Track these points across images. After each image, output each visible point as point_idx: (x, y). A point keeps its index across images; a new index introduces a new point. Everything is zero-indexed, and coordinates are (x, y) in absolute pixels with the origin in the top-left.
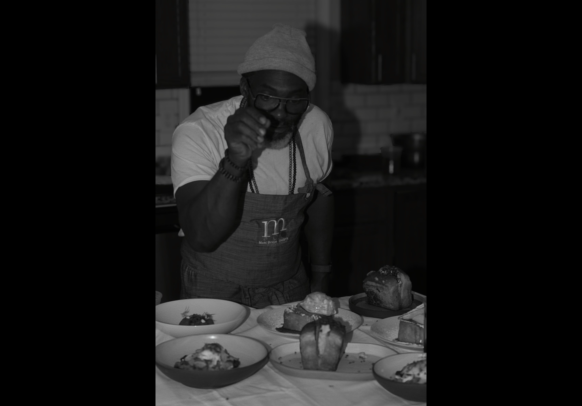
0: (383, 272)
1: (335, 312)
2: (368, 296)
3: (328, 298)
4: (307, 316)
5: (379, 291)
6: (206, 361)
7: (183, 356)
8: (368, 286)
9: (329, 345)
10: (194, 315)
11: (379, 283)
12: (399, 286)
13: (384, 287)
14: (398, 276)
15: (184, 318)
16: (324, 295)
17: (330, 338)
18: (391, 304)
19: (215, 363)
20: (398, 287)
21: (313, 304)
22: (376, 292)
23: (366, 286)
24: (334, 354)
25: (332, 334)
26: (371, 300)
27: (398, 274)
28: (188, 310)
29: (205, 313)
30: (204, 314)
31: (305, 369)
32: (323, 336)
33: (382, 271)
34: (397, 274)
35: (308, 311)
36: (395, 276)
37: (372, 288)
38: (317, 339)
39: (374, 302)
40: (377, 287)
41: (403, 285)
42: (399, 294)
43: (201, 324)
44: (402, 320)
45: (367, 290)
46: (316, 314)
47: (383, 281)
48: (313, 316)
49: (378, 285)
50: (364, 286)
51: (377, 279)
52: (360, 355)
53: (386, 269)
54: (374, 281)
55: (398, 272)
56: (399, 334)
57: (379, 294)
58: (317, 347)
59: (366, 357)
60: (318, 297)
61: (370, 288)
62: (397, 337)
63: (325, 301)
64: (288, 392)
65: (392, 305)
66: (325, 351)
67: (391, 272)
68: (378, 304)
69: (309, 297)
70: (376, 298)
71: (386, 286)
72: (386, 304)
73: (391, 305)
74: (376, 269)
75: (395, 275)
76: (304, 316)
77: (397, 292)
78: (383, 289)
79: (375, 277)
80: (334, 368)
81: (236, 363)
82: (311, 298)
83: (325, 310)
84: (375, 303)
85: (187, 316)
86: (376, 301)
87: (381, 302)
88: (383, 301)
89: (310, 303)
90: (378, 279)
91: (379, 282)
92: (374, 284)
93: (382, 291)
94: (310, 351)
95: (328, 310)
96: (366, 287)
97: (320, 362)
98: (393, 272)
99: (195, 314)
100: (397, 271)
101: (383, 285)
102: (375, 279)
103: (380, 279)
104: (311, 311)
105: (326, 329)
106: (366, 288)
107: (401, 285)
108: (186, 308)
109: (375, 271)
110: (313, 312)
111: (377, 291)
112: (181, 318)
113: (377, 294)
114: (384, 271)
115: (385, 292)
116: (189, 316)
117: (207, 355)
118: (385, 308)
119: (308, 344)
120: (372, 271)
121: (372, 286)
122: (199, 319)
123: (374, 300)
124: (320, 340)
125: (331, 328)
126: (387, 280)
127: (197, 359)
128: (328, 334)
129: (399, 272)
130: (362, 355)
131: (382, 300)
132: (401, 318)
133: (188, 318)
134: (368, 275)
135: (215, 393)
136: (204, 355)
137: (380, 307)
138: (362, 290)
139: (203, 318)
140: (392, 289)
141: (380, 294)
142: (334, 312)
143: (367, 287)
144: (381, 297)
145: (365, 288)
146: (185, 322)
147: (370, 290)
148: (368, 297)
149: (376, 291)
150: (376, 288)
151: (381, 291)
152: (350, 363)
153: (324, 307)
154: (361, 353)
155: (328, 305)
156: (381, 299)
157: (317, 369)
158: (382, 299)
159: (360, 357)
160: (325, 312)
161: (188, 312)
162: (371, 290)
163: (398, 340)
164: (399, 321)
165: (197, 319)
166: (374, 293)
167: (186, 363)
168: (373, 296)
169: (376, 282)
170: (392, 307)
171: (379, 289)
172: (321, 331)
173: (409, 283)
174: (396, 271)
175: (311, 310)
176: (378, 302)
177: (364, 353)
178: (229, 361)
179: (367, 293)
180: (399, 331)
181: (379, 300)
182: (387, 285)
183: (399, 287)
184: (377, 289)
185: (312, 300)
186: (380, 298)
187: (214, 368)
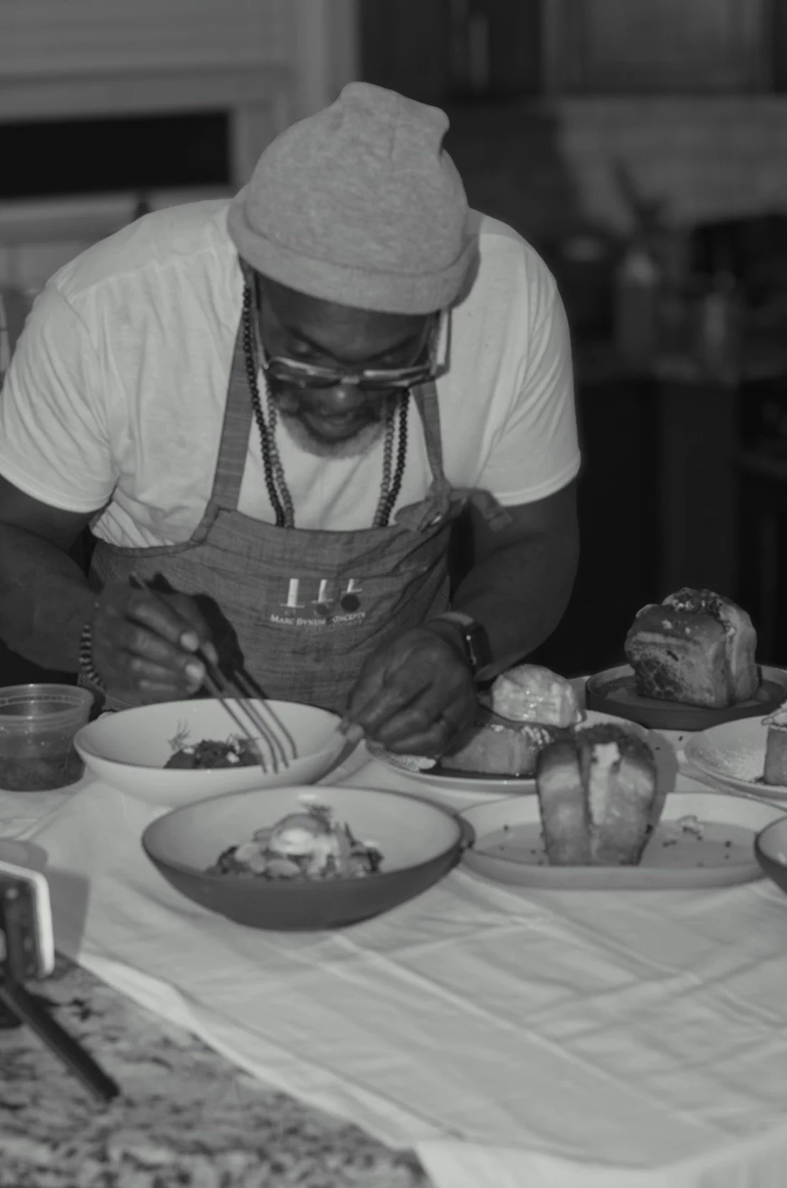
0: (681, 605)
1: (579, 717)
2: (637, 673)
3: (560, 679)
4: (511, 731)
5: (675, 658)
6: (296, 859)
7: (225, 848)
8: (641, 647)
9: (617, 795)
10: (204, 742)
11: (674, 636)
12: (728, 640)
13: (690, 646)
14: (723, 616)
15: (177, 750)
16: (549, 673)
17: (621, 779)
18: (709, 691)
19: (322, 862)
20: (724, 644)
21: (521, 697)
22: (666, 661)
23: (635, 647)
24: (634, 820)
25: (624, 767)
26: (647, 686)
27: (722, 607)
28: (184, 730)
29: (231, 735)
30: (231, 740)
31: (555, 862)
32: (600, 772)
33: (677, 604)
34: (717, 609)
35: (508, 716)
36: (713, 613)
37: (652, 651)
38: (585, 784)
39: (657, 689)
40: (668, 646)
41: (736, 639)
42: (727, 664)
43: (227, 765)
44: (773, 727)
45: (637, 658)
46: (533, 725)
47: (688, 630)
48: (527, 729)
49: (672, 641)
50: (629, 646)
51: (668, 625)
52: (683, 824)
53: (689, 598)
54: (658, 629)
55: (721, 605)
56: (766, 766)
57: (675, 667)
58: (587, 805)
59: (701, 828)
60: (533, 677)
61: (647, 651)
62: (759, 772)
63: (556, 688)
64: (533, 925)
65: (711, 695)
66: (608, 814)
67: (701, 606)
68: (669, 693)
69: (507, 678)
70: (663, 677)
71: (696, 643)
72: (693, 692)
73: (707, 695)
74: (658, 599)
75: (715, 611)
76: (502, 732)
77: (722, 658)
78: (686, 650)
79: (664, 620)
80: (634, 857)
81: (373, 858)
82: (514, 681)
83: (555, 711)
84: (659, 693)
85: (186, 747)
86: (662, 687)
87: (678, 687)
88: (685, 684)
89: (512, 696)
90: (673, 624)
91: (677, 633)
92: (659, 638)
93: (683, 658)
94: (567, 816)
95: (562, 711)
96: (635, 649)
97: (595, 844)
98: (707, 604)
99: (207, 739)
100: (719, 601)
101: (688, 639)
102: (662, 626)
103: (677, 624)
104: (516, 716)
105: (607, 753)
106: (635, 652)
107: (731, 638)
108: (179, 726)
109: (655, 605)
110: (526, 717)
111: (669, 658)
112: (168, 753)
113: (667, 665)
114: (684, 602)
115: (693, 660)
116: (192, 747)
117: (297, 841)
118: (690, 704)
119: (561, 798)
120: (649, 606)
121: (654, 644)
122: (219, 752)
123: (655, 684)
124: (593, 787)
125: (622, 749)
126: (697, 627)
127: (268, 854)
128: (616, 766)
129: (724, 604)
130: (691, 824)
131: (681, 683)
132: (771, 720)
133: (189, 751)
134: (638, 615)
135: (340, 939)
136: (288, 843)
137: (675, 701)
138: (620, 657)
139: (228, 749)
140: (711, 651)
141: (678, 668)
142: (575, 717)
143: (637, 650)
144: (678, 674)
145: (630, 652)
146: (178, 761)
147: (645, 655)
148: (638, 677)
149: (663, 657)
150: (664, 650)
151: (679, 656)
152: (666, 844)
153: (553, 704)
154: (686, 818)
155: (564, 698)
156: (677, 680)
157: (589, 864)
158: (683, 679)
159: (686, 829)
160: (555, 719)
161: (186, 736)
162: (649, 657)
163: (762, 780)
164: (765, 730)
165: (215, 754)
166: (658, 663)
167: (241, 867)
168: (655, 672)
169: (667, 633)
170: (710, 699)
171: (675, 652)
172: (594, 760)
173: (751, 631)
174: (715, 602)
175: (518, 713)
176: (669, 688)
177: (695, 818)
178: (357, 855)
179: (636, 666)
180: (767, 756)
181: (673, 683)
182: (697, 638)
183: (727, 645)
184: (669, 653)
185: (518, 688)
186: (675, 675)
187: (324, 873)
